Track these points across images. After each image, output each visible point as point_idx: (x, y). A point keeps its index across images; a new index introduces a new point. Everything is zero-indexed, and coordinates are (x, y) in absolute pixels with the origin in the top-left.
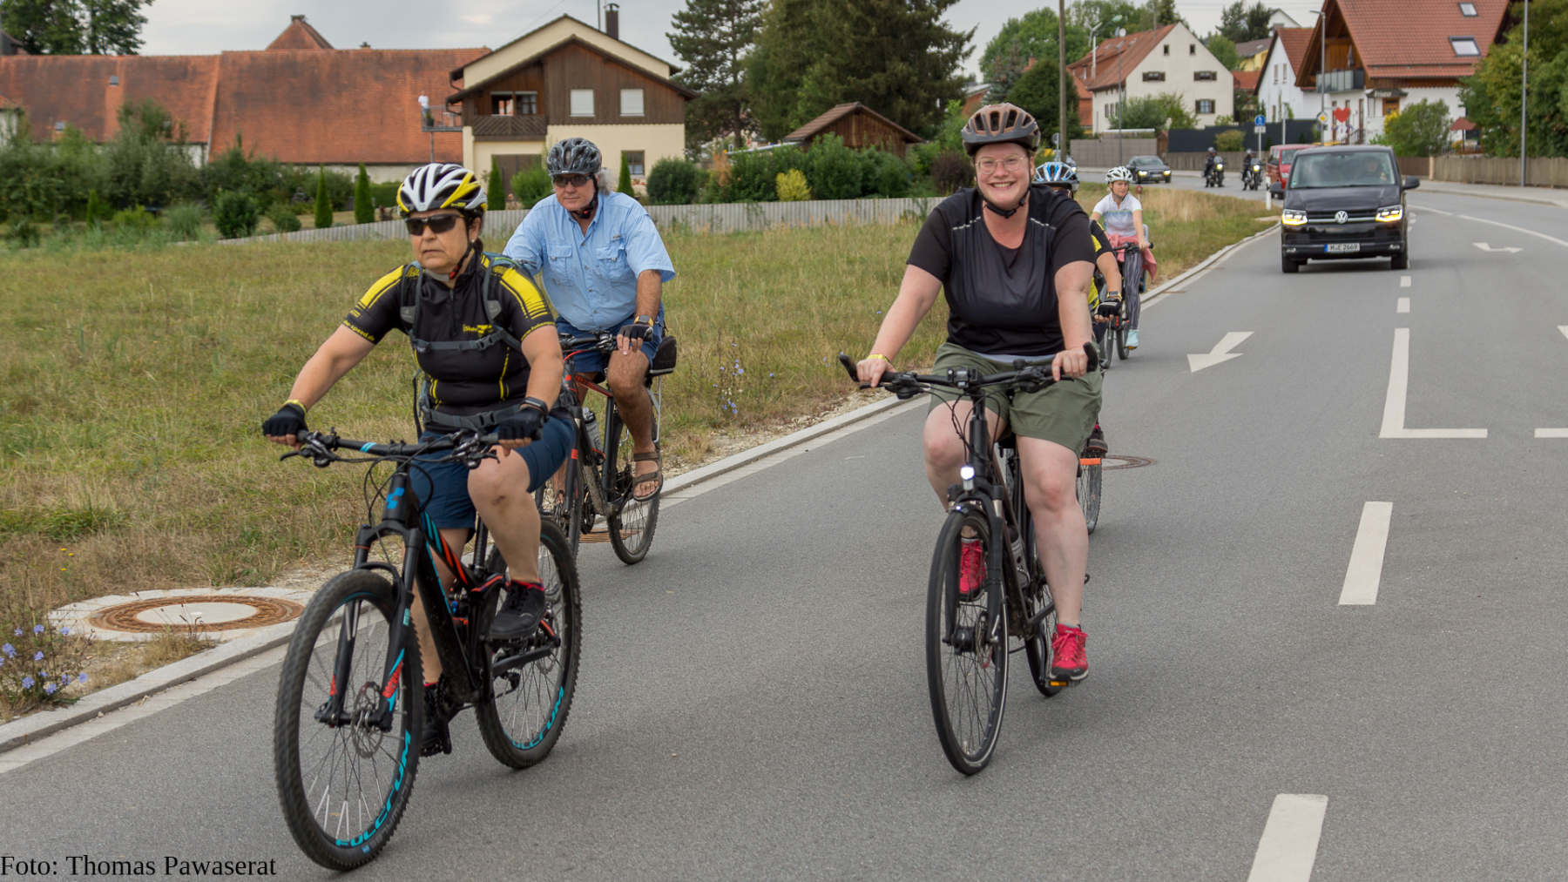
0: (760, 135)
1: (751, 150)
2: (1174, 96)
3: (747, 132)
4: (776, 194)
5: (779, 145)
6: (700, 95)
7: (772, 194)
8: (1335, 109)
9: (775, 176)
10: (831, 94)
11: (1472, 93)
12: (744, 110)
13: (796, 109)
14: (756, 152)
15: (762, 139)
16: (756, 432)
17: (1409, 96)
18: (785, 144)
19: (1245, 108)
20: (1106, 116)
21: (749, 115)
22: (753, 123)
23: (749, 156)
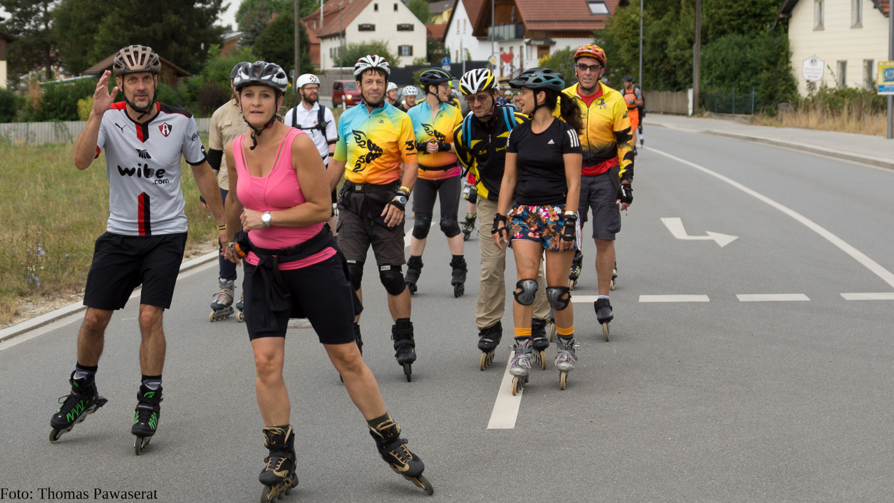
0: (66, 69)
1: (58, 81)
2: (382, 42)
3: (56, 67)
4: (77, 115)
5: (80, 78)
6: (19, 38)
7: (74, 115)
8: (502, 53)
9: (77, 101)
10: (120, 38)
11: (604, 42)
12: (53, 50)
13: (93, 49)
14: (62, 82)
15: (67, 73)
16: (53, 299)
17: (557, 44)
18: (84, 77)
19: (435, 52)
20: (331, 57)
21: (57, 54)
22: (60, 60)
23: (57, 86)
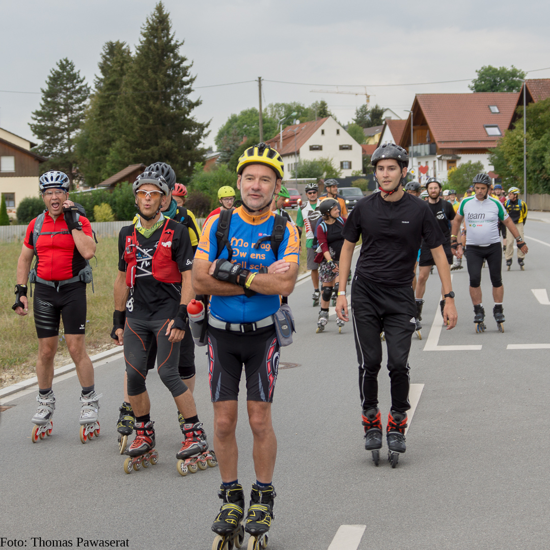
0: (84, 182)
1: (79, 192)
2: (328, 159)
3: (77, 181)
4: (94, 217)
5: (95, 189)
6: (48, 159)
7: (92, 218)
8: (420, 166)
9: (93, 207)
10: (126, 159)
11: (496, 157)
12: (75, 168)
13: (105, 167)
14: (82, 193)
15: (85, 185)
17: (462, 158)
18: (99, 188)
19: (369, 166)
20: (289, 171)
21: (78, 171)
22: (80, 176)
23: (78, 195)
